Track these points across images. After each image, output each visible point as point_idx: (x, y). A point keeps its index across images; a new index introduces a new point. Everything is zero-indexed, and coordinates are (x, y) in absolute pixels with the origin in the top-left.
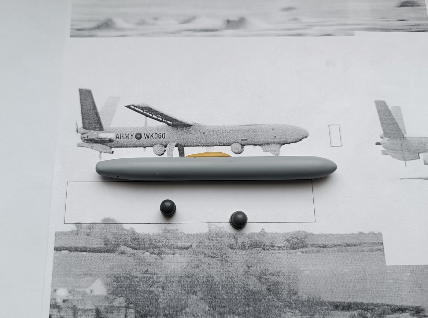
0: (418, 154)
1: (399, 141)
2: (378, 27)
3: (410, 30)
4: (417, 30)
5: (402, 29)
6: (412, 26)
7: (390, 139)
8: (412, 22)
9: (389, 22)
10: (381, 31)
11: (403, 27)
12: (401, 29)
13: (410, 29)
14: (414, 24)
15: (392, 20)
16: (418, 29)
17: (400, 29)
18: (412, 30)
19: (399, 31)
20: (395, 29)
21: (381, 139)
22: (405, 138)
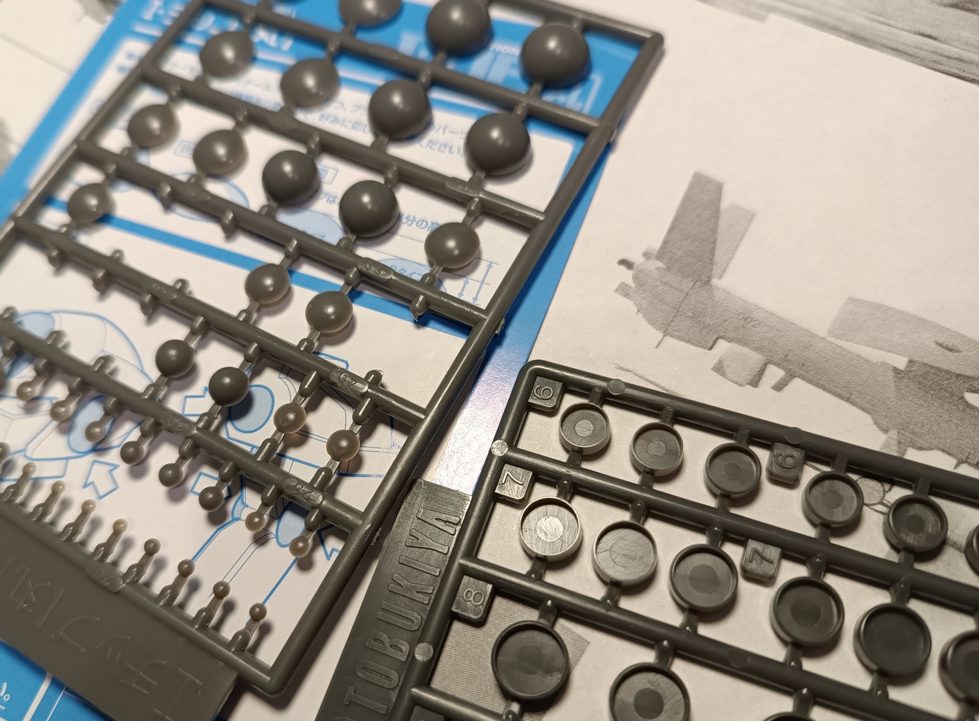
0: (715, 337)
1: (687, 284)
2: (845, 28)
3: (932, 64)
4: (957, 71)
5: (911, 55)
6: (948, 57)
7: (669, 269)
8: (957, 50)
9: (889, 27)
10: (845, 38)
11: (917, 51)
12: (910, 53)
13: (934, 61)
14: (955, 56)
15: (899, 25)
16: (960, 69)
17: (906, 53)
18: (939, 66)
19: (898, 56)
20: (891, 48)
21: (643, 259)
22: (711, 286)
